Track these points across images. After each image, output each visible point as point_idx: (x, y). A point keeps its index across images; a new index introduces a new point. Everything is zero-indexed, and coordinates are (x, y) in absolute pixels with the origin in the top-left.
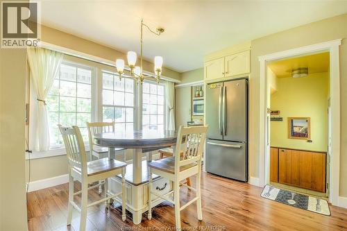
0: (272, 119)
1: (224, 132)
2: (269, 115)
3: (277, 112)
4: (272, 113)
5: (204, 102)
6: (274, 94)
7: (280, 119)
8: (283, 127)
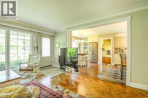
0: (103, 50)
1: (93, 53)
2: (102, 50)
3: (104, 49)
4: (103, 49)
5: (88, 46)
6: (103, 45)
7: (105, 50)
8: (105, 52)
